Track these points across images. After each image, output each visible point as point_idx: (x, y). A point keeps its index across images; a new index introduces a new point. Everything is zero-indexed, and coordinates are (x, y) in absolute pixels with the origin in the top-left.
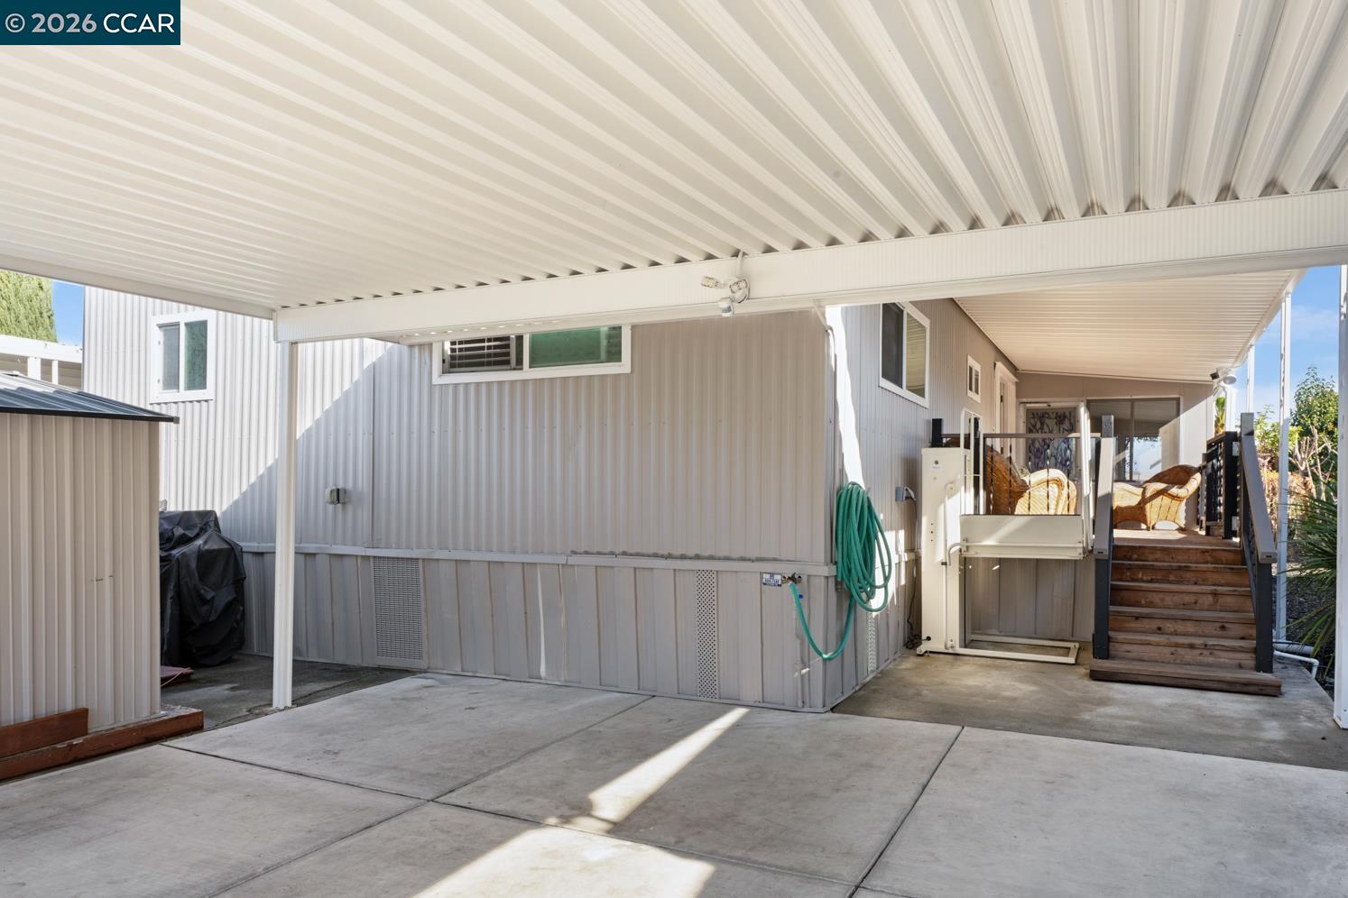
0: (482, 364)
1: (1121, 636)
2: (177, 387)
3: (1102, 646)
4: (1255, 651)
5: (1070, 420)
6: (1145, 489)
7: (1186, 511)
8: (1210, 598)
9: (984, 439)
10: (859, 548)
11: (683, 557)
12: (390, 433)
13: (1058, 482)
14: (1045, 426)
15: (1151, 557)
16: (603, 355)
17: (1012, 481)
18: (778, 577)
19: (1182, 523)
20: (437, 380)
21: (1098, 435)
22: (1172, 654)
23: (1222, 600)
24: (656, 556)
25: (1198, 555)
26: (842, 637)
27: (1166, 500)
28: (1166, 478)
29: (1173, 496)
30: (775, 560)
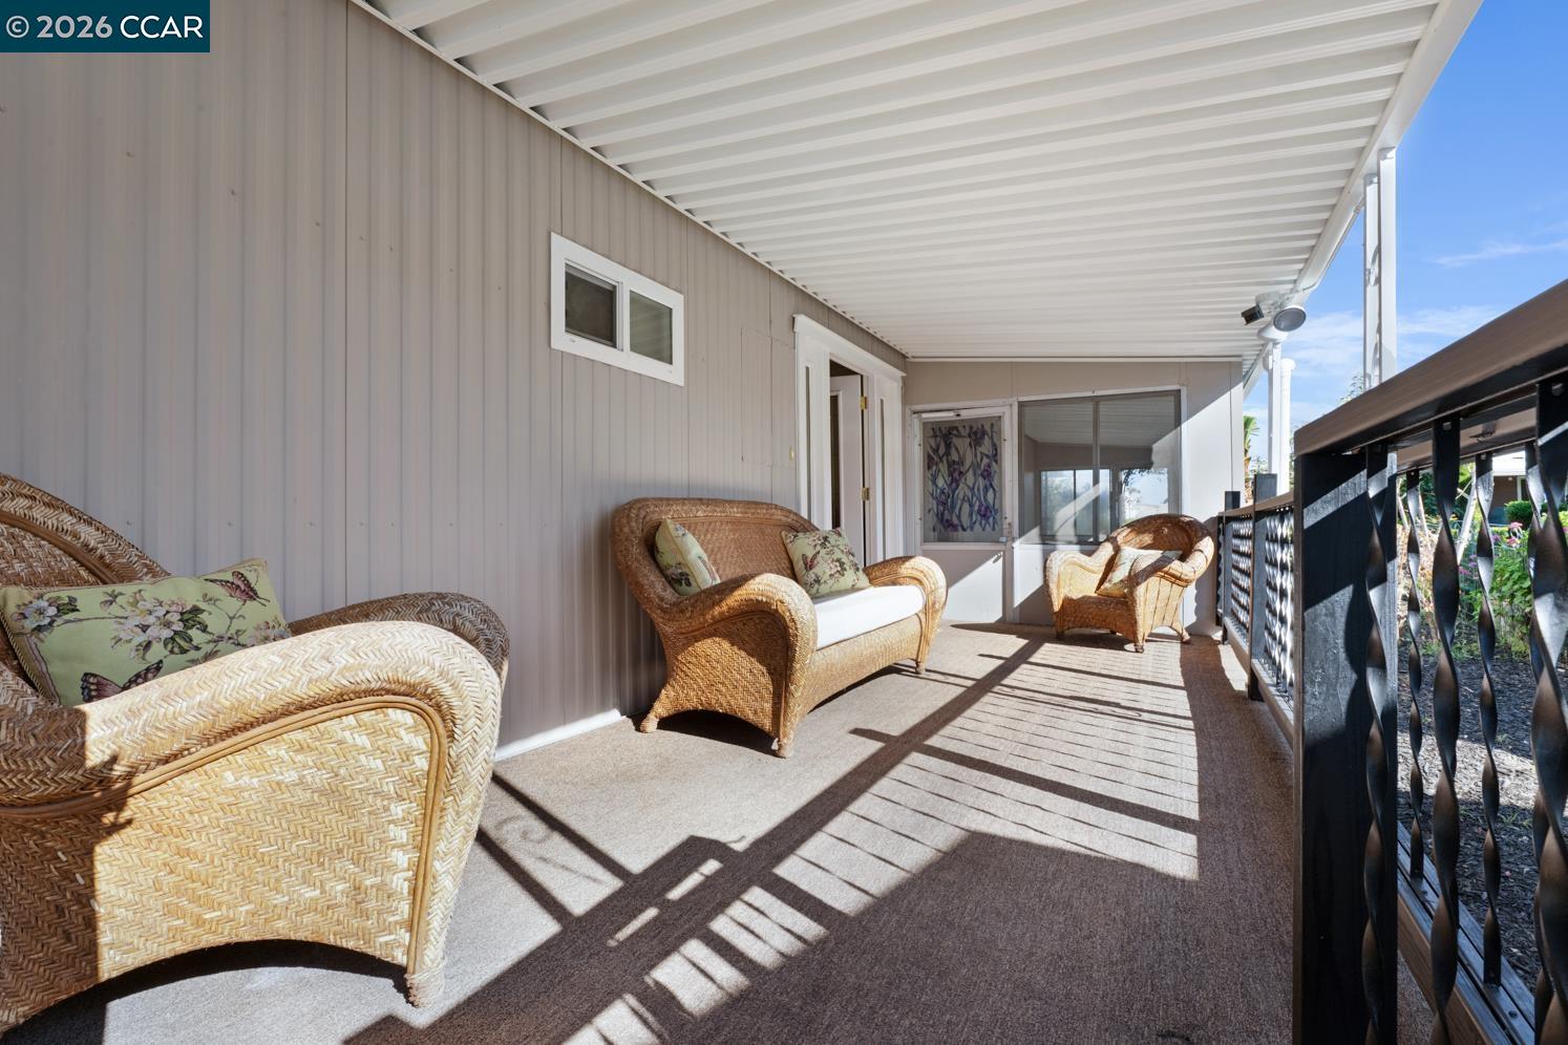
5: (992, 438)
14: (953, 451)
27: (1164, 584)
29: (1173, 576)
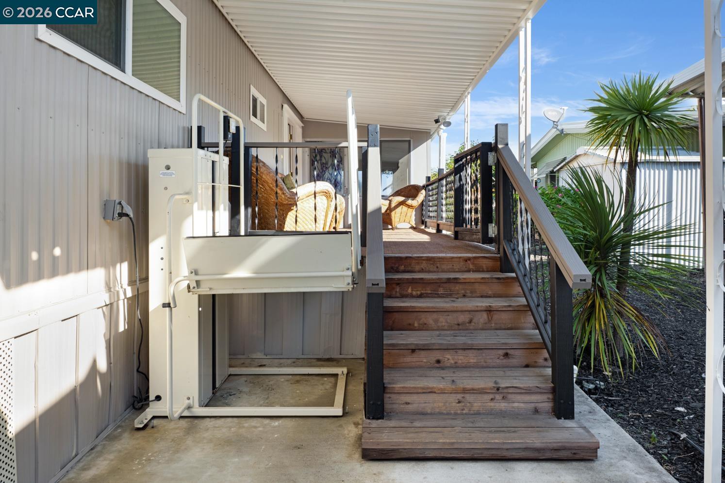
1: (396, 382)
5: (340, 154)
6: (390, 201)
7: (415, 215)
8: (485, 315)
13: (326, 194)
15: (417, 268)
17: (279, 191)
19: (413, 224)
21: (365, 144)
22: (459, 402)
23: (496, 316)
25: (462, 263)
27: (404, 208)
28: (402, 193)
29: (409, 206)
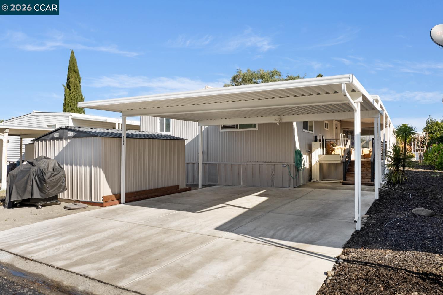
0: (229, 128)
1: (348, 177)
2: (164, 131)
3: (345, 179)
4: (371, 178)
9: (325, 140)
10: (299, 160)
11: (268, 162)
12: (211, 140)
14: (348, 134)
16: (253, 127)
18: (285, 165)
20: (220, 131)
24: (263, 162)
26: (296, 175)
30: (284, 162)
